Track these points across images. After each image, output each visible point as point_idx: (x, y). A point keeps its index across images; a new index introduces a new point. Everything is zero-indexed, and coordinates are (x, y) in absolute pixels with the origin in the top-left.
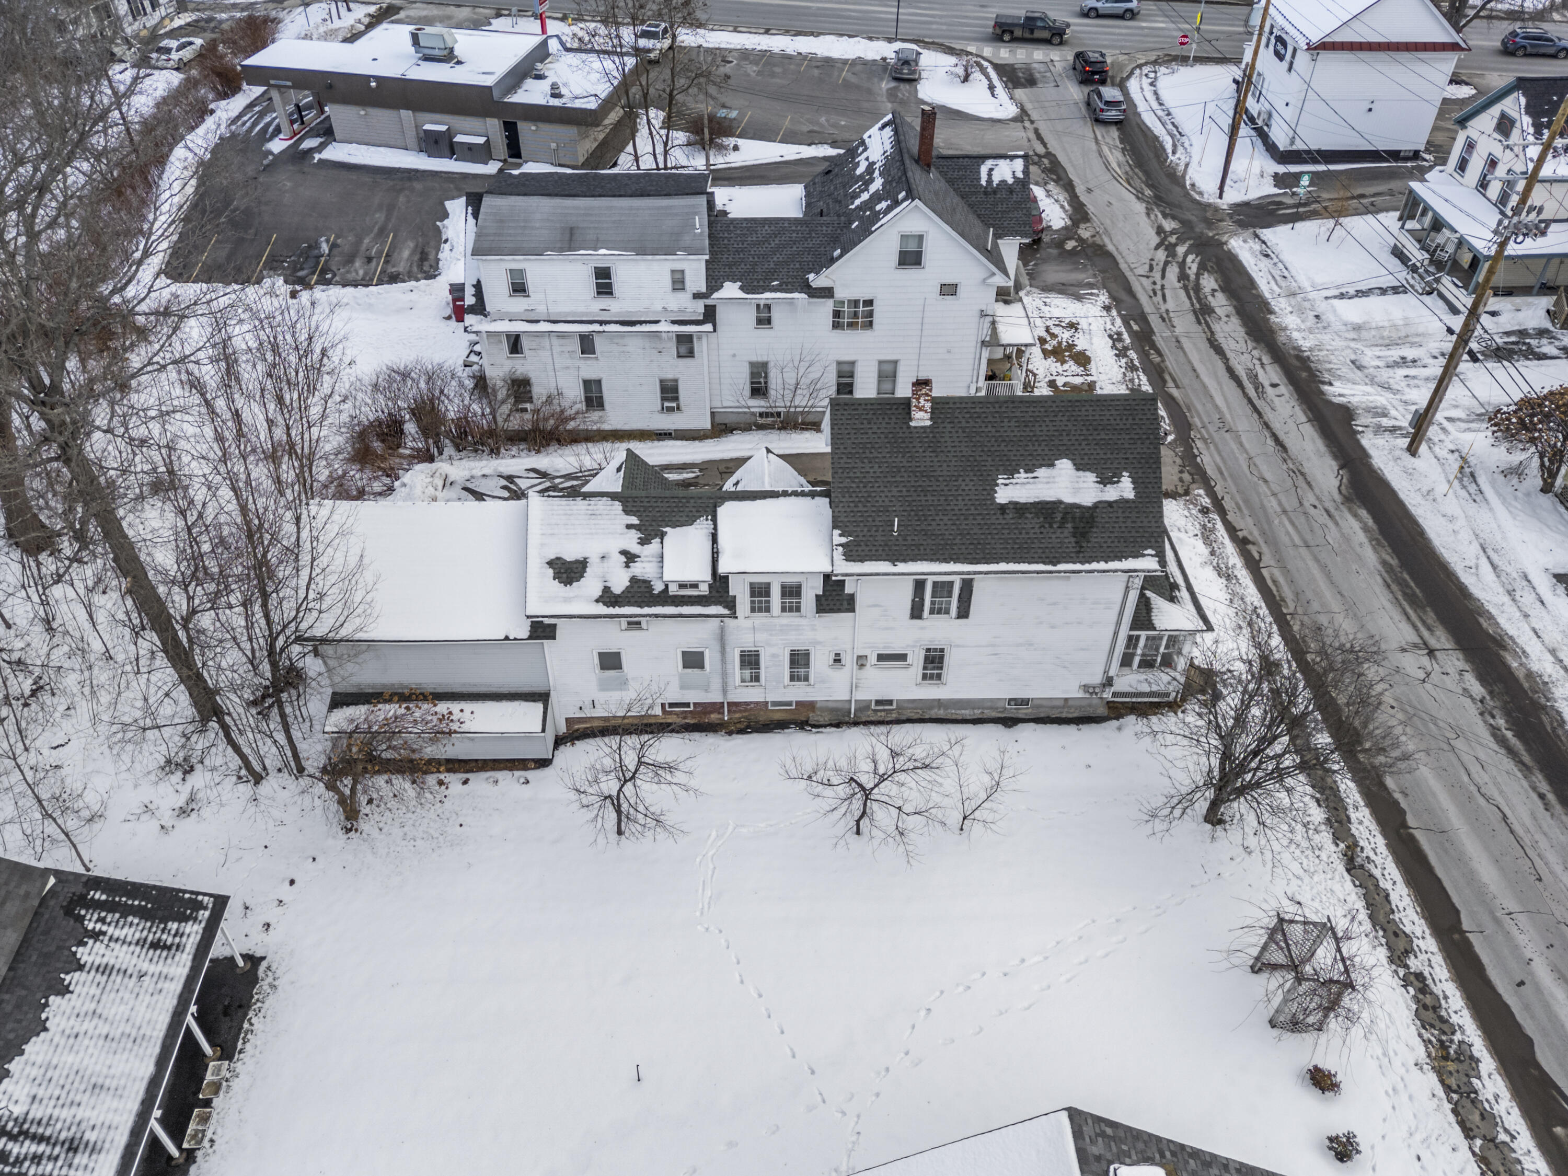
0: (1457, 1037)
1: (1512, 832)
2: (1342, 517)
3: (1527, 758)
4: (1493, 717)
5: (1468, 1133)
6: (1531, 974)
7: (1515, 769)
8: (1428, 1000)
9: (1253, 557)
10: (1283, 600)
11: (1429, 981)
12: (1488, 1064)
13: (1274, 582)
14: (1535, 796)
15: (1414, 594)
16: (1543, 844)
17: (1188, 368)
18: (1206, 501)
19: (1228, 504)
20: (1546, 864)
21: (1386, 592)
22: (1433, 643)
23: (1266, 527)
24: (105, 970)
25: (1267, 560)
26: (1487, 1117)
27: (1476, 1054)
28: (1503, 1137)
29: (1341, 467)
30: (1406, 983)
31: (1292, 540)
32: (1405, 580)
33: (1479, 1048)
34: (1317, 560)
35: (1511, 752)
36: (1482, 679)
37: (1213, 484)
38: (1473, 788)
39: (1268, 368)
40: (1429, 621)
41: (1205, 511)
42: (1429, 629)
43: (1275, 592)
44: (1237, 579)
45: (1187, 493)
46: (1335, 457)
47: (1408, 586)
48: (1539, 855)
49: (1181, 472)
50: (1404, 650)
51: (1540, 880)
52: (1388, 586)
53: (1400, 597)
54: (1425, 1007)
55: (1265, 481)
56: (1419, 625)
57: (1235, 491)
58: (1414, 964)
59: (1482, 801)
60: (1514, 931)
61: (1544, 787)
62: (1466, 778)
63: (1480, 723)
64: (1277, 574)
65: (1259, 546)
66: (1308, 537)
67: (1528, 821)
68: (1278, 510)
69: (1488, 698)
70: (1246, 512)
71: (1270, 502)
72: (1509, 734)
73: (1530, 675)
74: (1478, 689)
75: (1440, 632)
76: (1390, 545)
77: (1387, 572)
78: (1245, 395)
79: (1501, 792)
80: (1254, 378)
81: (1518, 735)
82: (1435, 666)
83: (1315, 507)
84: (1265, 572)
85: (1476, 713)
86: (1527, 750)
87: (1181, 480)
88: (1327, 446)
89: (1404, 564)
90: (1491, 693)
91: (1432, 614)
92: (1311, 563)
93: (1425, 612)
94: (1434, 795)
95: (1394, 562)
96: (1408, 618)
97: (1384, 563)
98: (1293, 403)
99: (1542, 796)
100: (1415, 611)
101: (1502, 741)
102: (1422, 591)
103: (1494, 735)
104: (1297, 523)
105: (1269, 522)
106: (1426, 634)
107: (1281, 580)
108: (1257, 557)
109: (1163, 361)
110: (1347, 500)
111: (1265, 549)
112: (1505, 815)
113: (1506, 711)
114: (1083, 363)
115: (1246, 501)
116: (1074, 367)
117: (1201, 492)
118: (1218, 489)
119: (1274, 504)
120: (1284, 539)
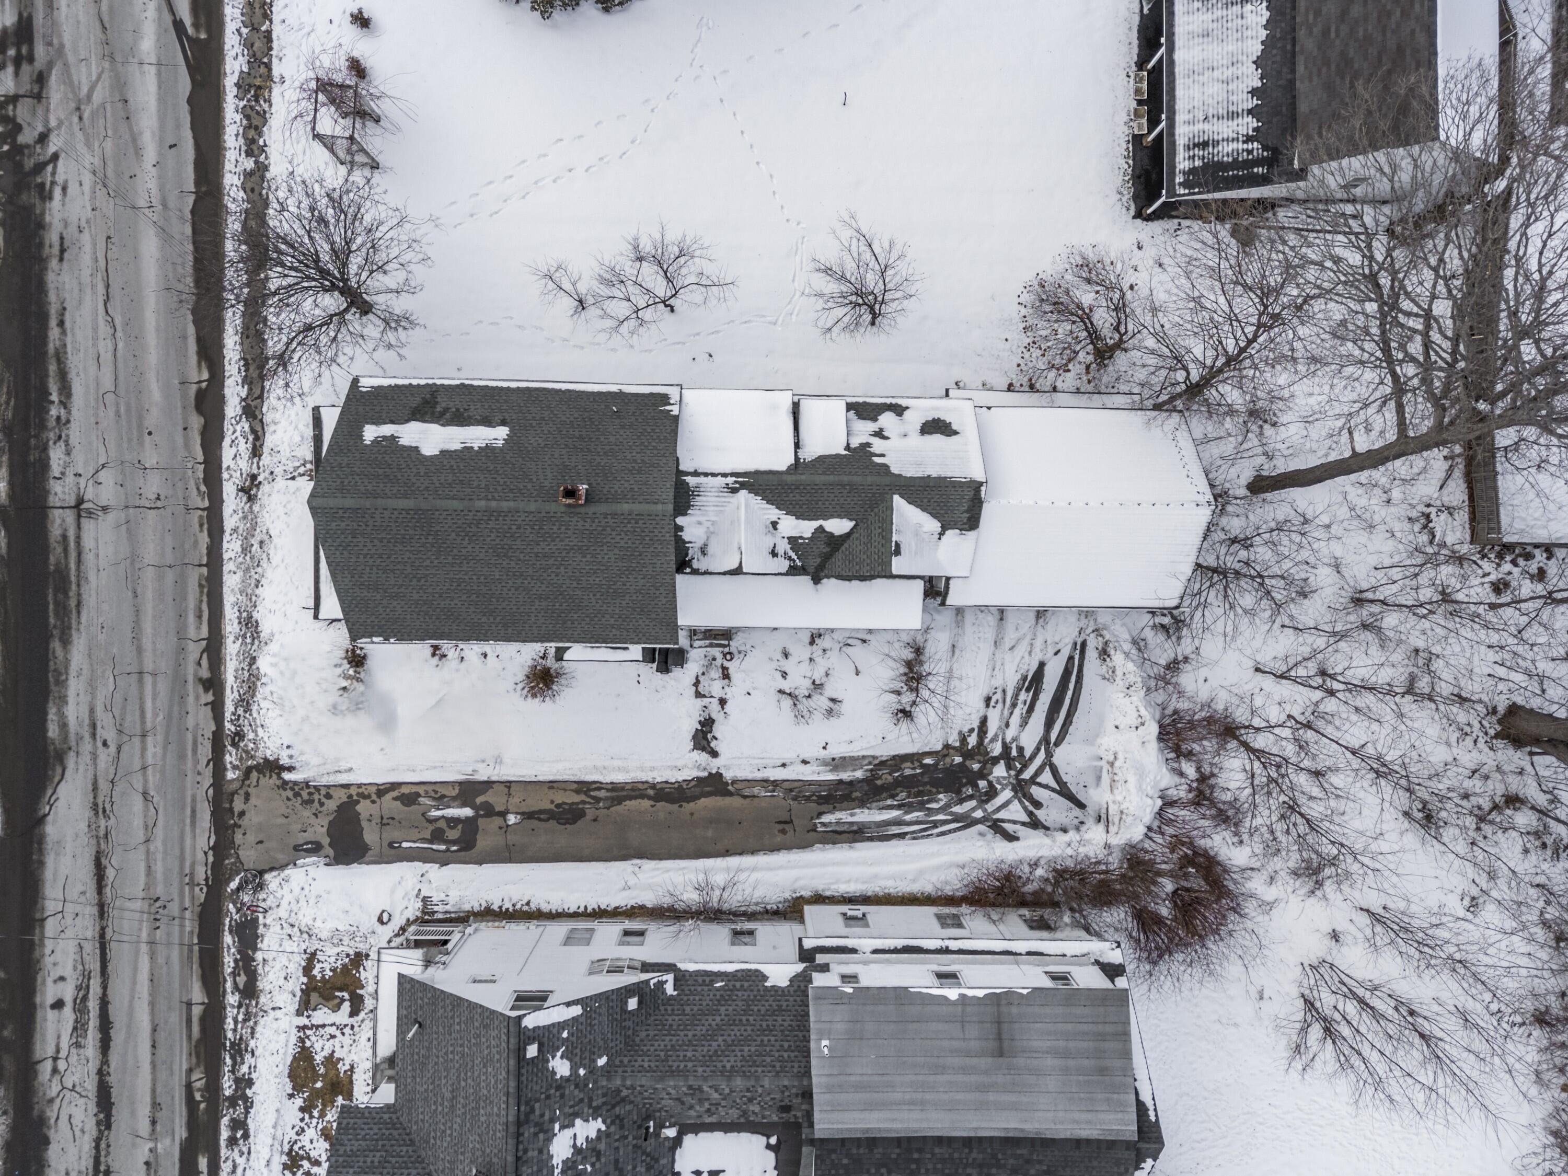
0: (242, 104)
1: (108, 286)
2: (80, 725)
3: (52, 368)
4: (58, 418)
5: (268, 36)
6: (160, 154)
7: (69, 355)
8: (252, 133)
9: (209, 659)
10: (201, 586)
11: (244, 148)
12: (230, 83)
13: (200, 617)
14: (68, 324)
15: (56, 590)
16: (86, 273)
17: (161, 1052)
18: (231, 757)
19: (206, 750)
20: (95, 253)
21: (85, 596)
22: (70, 518)
23: (176, 708)
24: (1232, 115)
25: (194, 650)
26: (248, 44)
27: (235, 90)
28: (245, 31)
29: (42, 820)
30: (262, 149)
31: (154, 684)
32: (57, 614)
33: (230, 94)
34: (140, 650)
35: (63, 375)
36: (44, 465)
37: (211, 791)
38: (119, 334)
39: (50, 1051)
40: (59, 550)
41: (239, 735)
42: (65, 537)
43: (205, 598)
44: (239, 618)
45: (248, 772)
46: (41, 840)
47: (57, 603)
48: (96, 261)
49: (242, 814)
50: (105, 509)
51: (109, 238)
52: (79, 604)
53: (74, 587)
54: (256, 128)
55: (145, 794)
56: (72, 545)
57: (189, 778)
58: (250, 164)
59: (118, 321)
60: (154, 192)
61: (54, 333)
62: (121, 345)
63: (74, 412)
64: (192, 633)
65: (195, 675)
66: (134, 690)
67: (88, 298)
68: (150, 740)
69: (51, 443)
70: (189, 736)
71: (155, 755)
72: (54, 397)
74: (56, 455)
75: (55, 532)
76: (46, 671)
77: (70, 628)
78: (105, 987)
79: (95, 329)
80: (79, 1028)
81: (46, 394)
82: (82, 486)
83: (105, 744)
84: (205, 632)
85: (73, 425)
86: (47, 376)
87: (247, 796)
88: (41, 863)
89: (48, 637)
90: (45, 448)
91: (52, 560)
92: (147, 643)
93: (58, 564)
94: (158, 330)
95: (56, 645)
96: (79, 554)
97: (66, 642)
98: (48, 961)
99: (61, 324)
100: (67, 565)
101: (66, 390)
102: (45, 596)
103: (69, 395)
104: (137, 713)
105: (169, 718)
106: (71, 534)
107: (191, 618)
108: (205, 656)
109: (190, 1071)
110: (60, 757)
111: (191, 669)
112: (105, 304)
113: (42, 426)
114: (303, 1057)
115: (182, 757)
116: (318, 1046)
117: (230, 775)
118: (208, 781)
119: (151, 750)
120: (163, 686)
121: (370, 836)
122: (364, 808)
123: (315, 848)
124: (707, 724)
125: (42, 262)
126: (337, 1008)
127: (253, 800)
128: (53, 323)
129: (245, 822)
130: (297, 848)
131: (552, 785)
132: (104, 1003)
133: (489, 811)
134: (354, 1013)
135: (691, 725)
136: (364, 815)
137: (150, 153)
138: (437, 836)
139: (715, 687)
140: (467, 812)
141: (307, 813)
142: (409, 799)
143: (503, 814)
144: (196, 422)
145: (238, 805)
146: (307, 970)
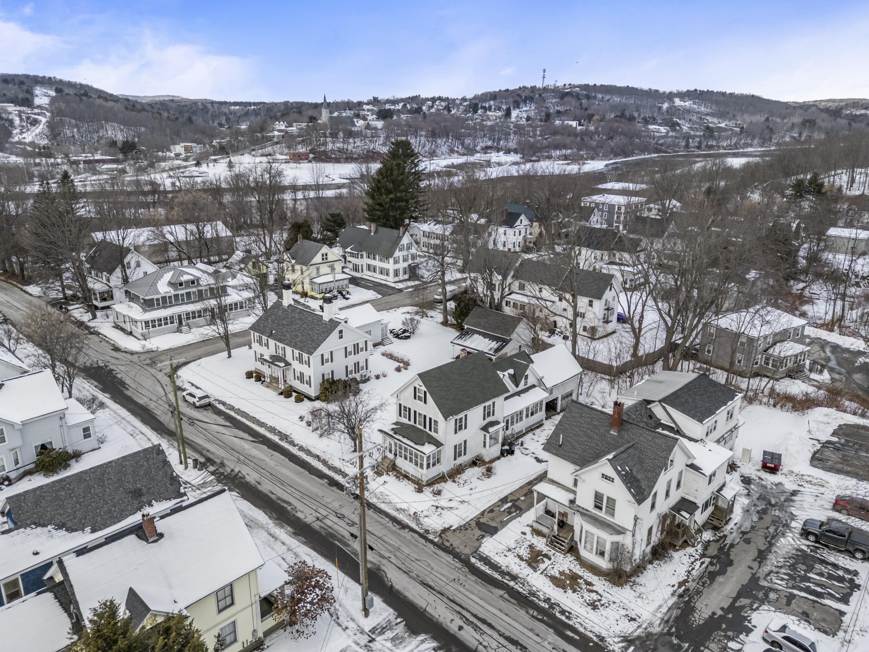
2: (376, 558)
3: (279, 502)
4: (292, 509)
5: (279, 432)
7: (282, 497)
9: (396, 523)
10: (375, 513)
13: (382, 518)
15: (332, 538)
17: (510, 614)
18: (431, 537)
19: (422, 541)
21: (342, 534)
22: (318, 523)
23: (401, 538)
25: (390, 524)
26: (275, 435)
28: (272, 434)
29: (392, 586)
31: (388, 537)
33: (280, 443)
35: (284, 501)
36: (298, 518)
37: (435, 547)
39: (476, 643)
40: (323, 530)
41: (427, 531)
42: (321, 527)
44: (394, 510)
45: (440, 536)
46: (398, 591)
49: (451, 545)
50: (327, 515)
56: (326, 527)
57: (425, 549)
58: (297, 448)
61: (273, 496)
64: (384, 522)
65: (397, 529)
68: (402, 548)
70: (413, 541)
72: (286, 506)
73: (283, 527)
74: (299, 515)
75: (317, 527)
78: (470, 612)
80: (476, 628)
81: (283, 507)
83: (389, 557)
84: (388, 520)
85: (298, 507)
87: (448, 541)
88: (406, 597)
89: (341, 548)
90: (294, 515)
91: (323, 533)
93: (326, 533)
94: (303, 481)
95: (346, 548)
96: (330, 527)
97: (348, 545)
98: (441, 619)
99: (273, 494)
100: (329, 532)
101: (288, 504)
102: (330, 541)
105: (401, 541)
106: (322, 525)
107: (381, 520)
108: (394, 524)
109: (527, 612)
110: (379, 569)
111: (394, 528)
113: (288, 512)
114: (553, 579)
115: (417, 546)
116: (553, 573)
117: (436, 540)
118: (431, 546)
119: (406, 551)
120: (390, 536)
121: (493, 524)
122: (482, 520)
123: (483, 537)
124: (536, 458)
125: (256, 488)
126: (543, 562)
127: (451, 540)
128: (270, 495)
129: (455, 545)
130: (477, 540)
131: (521, 488)
132: (475, 616)
133: (514, 501)
134: (550, 559)
135: (534, 461)
136: (485, 522)
137: (267, 459)
138: (510, 513)
139: (527, 452)
140: (509, 504)
141: (469, 531)
142: (492, 511)
143: (519, 499)
144: (334, 489)
145: (447, 544)
146: (521, 559)
